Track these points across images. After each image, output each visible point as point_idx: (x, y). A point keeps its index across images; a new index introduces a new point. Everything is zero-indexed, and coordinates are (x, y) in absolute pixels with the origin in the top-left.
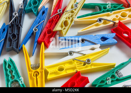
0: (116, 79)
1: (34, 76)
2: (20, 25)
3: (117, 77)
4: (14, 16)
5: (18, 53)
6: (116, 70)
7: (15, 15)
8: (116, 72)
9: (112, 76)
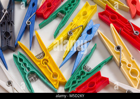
0: (86, 74)
1: (43, 64)
2: (12, 22)
3: (86, 72)
4: (4, 14)
5: (14, 51)
6: (83, 66)
7: (5, 12)
8: (84, 68)
9: (81, 73)
